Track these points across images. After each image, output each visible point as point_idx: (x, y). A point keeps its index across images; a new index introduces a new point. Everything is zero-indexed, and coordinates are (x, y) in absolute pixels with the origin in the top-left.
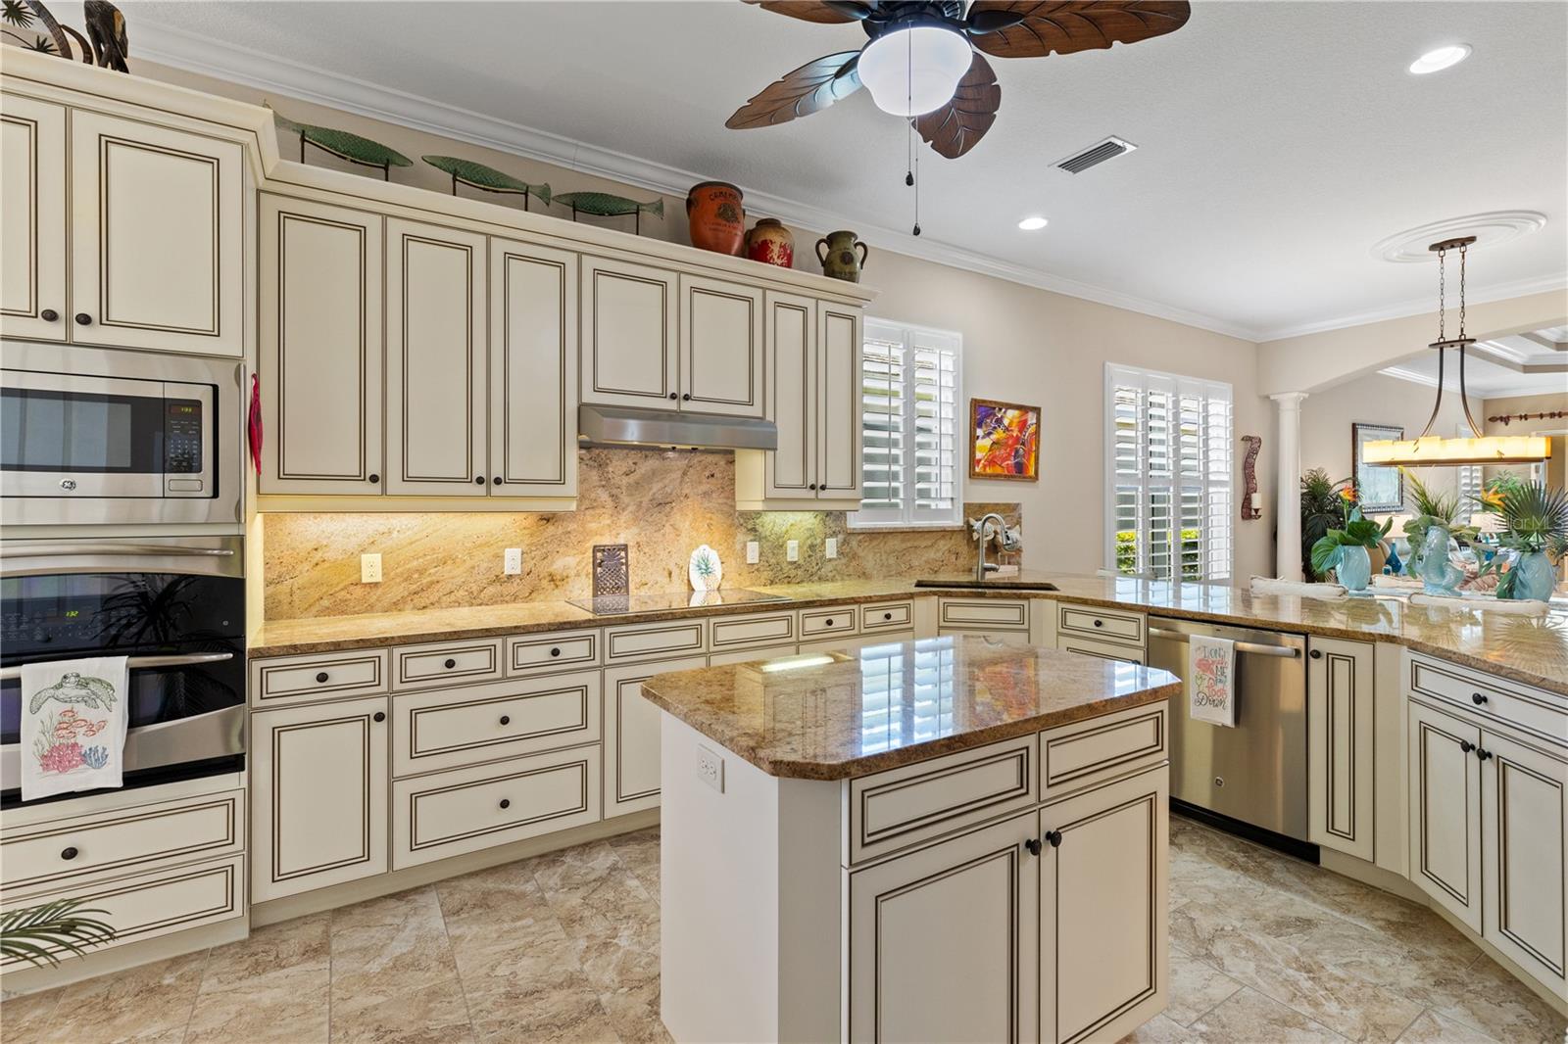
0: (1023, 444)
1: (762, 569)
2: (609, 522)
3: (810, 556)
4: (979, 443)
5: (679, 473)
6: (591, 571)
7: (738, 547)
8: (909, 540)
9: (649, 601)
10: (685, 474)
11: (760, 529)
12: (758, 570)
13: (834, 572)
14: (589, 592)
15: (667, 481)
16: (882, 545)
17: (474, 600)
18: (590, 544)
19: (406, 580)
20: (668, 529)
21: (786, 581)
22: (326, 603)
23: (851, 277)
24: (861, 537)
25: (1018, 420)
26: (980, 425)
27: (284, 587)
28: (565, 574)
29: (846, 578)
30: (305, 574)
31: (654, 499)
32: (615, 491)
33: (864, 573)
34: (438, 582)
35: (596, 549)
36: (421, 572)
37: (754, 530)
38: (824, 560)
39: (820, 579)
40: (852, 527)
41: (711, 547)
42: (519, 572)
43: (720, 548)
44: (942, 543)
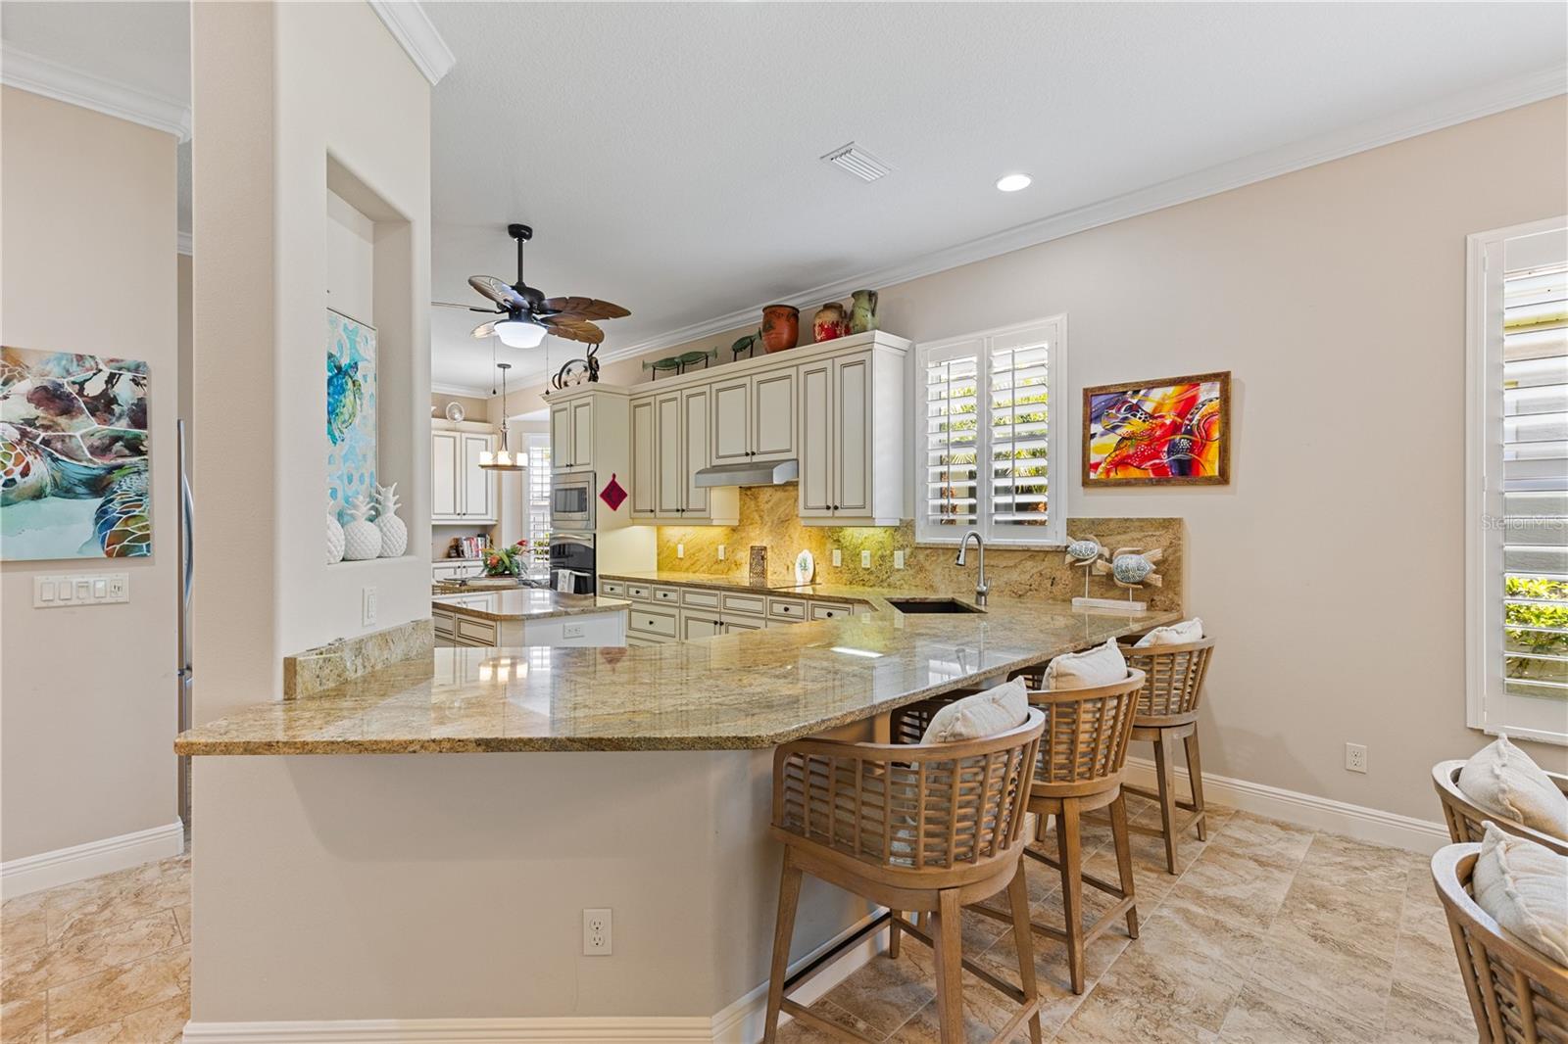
1: (843, 571)
2: (758, 532)
3: (880, 565)
4: (1095, 441)
6: (750, 561)
7: (828, 553)
9: (777, 584)
11: (842, 541)
12: (841, 572)
13: (902, 582)
14: (748, 573)
15: (785, 507)
16: (951, 560)
18: (750, 545)
19: (690, 558)
20: (787, 538)
21: (861, 583)
22: (670, 565)
24: (928, 551)
25: (1174, 400)
26: (1097, 419)
27: (661, 556)
28: (740, 561)
29: (913, 588)
30: (666, 553)
31: (780, 518)
32: (762, 514)
33: (931, 586)
34: (700, 558)
35: (752, 548)
36: (694, 554)
37: (838, 541)
38: (892, 571)
39: (889, 585)
40: (920, 541)
41: (810, 552)
42: (724, 559)
43: (815, 552)
44: (1029, 564)
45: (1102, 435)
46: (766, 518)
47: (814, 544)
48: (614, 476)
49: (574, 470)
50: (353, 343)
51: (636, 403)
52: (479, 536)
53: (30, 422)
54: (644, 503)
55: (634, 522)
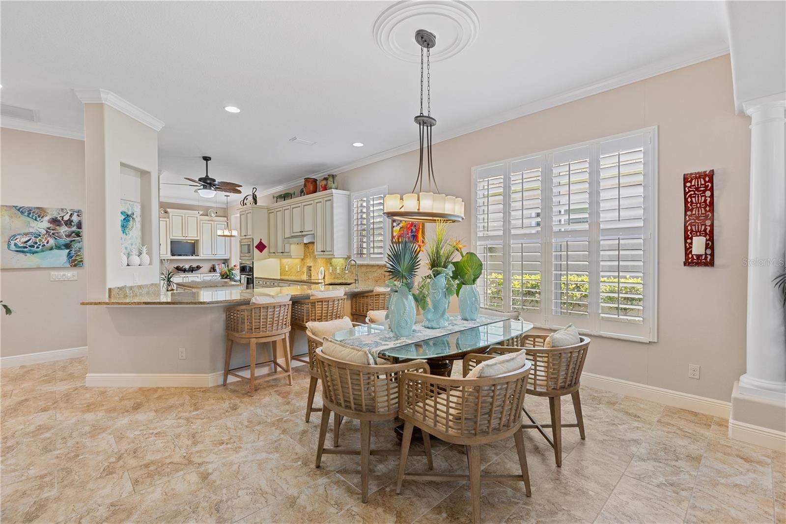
0: (415, 226)
2: (309, 260)
3: (342, 272)
6: (307, 271)
7: (328, 268)
12: (332, 274)
13: (348, 277)
18: (307, 265)
20: (317, 263)
21: (337, 277)
28: (304, 272)
29: (351, 279)
37: (330, 263)
38: (345, 274)
39: (344, 279)
41: (323, 267)
42: (299, 271)
44: (379, 270)
45: (396, 226)
46: (311, 255)
47: (324, 265)
48: (261, 240)
49: (247, 237)
50: (132, 208)
51: (269, 211)
52: (223, 263)
53: (49, 228)
54: (272, 251)
55: (270, 257)
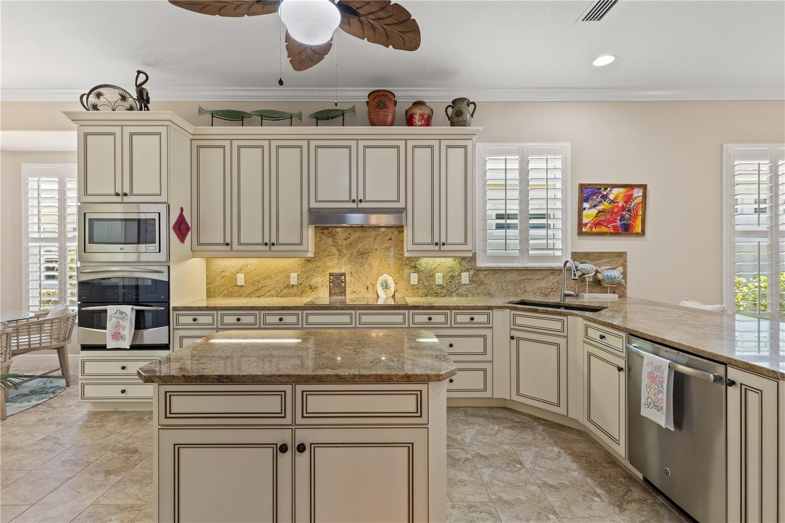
0: (629, 211)
1: (420, 288)
2: (336, 262)
3: (450, 282)
4: (585, 213)
5: (372, 238)
6: (328, 285)
7: (405, 276)
8: (524, 275)
9: (357, 301)
10: (375, 238)
11: (419, 267)
12: (417, 288)
13: (467, 292)
14: (327, 294)
15: (365, 243)
16: (502, 277)
17: (278, 295)
18: (328, 272)
19: (253, 285)
20: (366, 266)
21: (435, 295)
22: (226, 292)
23: (464, 124)
24: (487, 272)
25: (623, 195)
26: (586, 200)
27: (212, 286)
28: (316, 285)
29: (476, 295)
30: (219, 281)
31: (359, 251)
32: (340, 248)
33: (489, 293)
34: (265, 286)
35: (331, 275)
36: (258, 282)
37: (415, 267)
38: (460, 284)
39: (457, 295)
40: (480, 266)
41: (390, 275)
42: (297, 284)
43: (395, 276)
44: (551, 277)
45: (589, 209)
46: (345, 251)
47: (393, 270)
48: (182, 209)
51: (198, 146)
55: (194, 253)
